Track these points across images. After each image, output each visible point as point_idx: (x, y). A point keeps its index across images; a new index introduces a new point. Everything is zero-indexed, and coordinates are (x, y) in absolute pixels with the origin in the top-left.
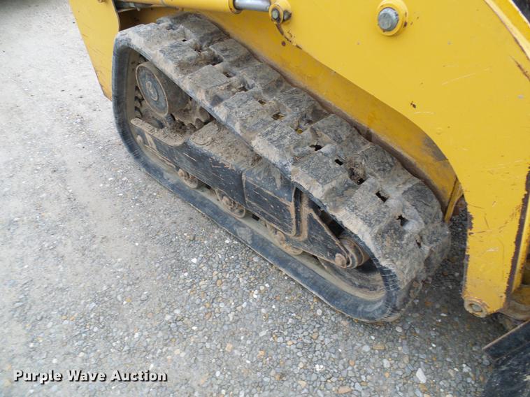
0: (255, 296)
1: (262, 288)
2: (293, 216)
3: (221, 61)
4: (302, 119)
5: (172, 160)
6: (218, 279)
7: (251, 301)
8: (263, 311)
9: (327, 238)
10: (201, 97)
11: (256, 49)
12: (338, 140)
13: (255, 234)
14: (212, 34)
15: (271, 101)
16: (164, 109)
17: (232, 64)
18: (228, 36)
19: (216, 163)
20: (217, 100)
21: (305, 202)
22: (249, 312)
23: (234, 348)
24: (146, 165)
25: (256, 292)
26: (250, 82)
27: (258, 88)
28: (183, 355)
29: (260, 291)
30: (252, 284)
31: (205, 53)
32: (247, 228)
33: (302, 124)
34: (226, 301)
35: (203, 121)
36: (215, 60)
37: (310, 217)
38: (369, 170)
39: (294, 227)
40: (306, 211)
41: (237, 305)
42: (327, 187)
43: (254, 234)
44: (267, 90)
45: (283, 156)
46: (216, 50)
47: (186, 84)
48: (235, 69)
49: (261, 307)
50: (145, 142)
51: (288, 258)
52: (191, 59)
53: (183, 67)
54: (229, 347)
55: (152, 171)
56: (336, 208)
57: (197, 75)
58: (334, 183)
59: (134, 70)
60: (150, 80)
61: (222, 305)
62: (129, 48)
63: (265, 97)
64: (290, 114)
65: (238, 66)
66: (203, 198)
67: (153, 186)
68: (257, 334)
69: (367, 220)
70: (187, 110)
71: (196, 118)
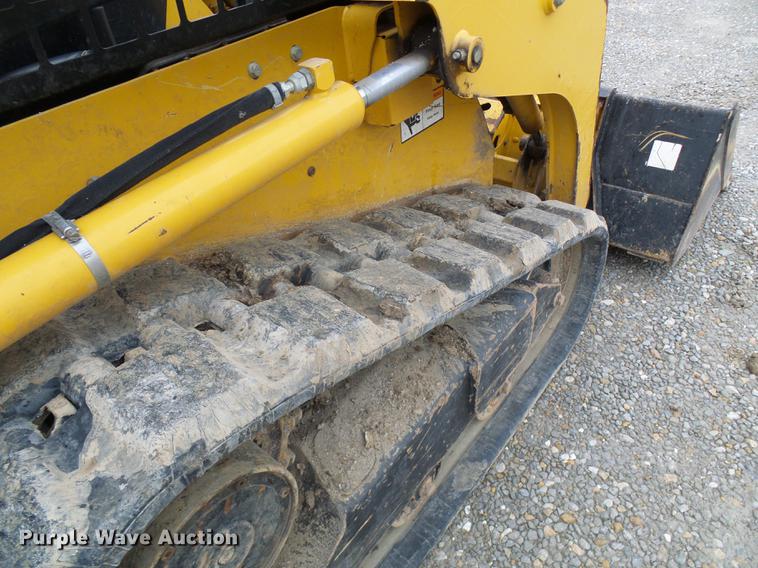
0: (573, 457)
1: (555, 450)
6: (562, 520)
7: (583, 461)
8: (593, 443)
13: (467, 455)
22: (602, 461)
23: (668, 471)
25: (565, 457)
29: (561, 452)
30: (554, 464)
32: (455, 472)
41: (598, 480)
43: (468, 459)
49: (588, 447)
51: (508, 403)
54: (670, 478)
61: (609, 503)
68: (632, 445)
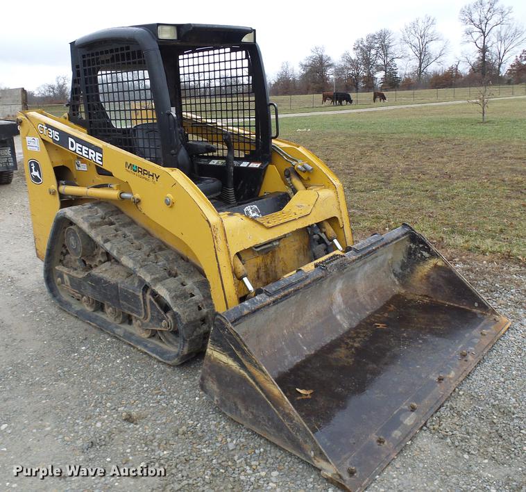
0: (118, 362)
2: (142, 303)
3: (114, 224)
4: (152, 251)
5: (79, 291)
8: (121, 367)
9: (159, 312)
10: (99, 240)
11: (136, 220)
12: (167, 260)
14: (113, 211)
15: (137, 243)
16: (79, 253)
17: (120, 226)
18: (122, 213)
19: (106, 282)
20: (107, 241)
21: (149, 293)
23: (98, 381)
24: (60, 301)
25: (120, 360)
26: (128, 234)
27: (132, 237)
28: (65, 385)
30: (118, 357)
31: (107, 220)
32: (122, 329)
33: (151, 254)
34: (98, 364)
35: (103, 261)
36: (111, 224)
37: (150, 300)
38: (179, 272)
39: (143, 310)
40: (148, 297)
41: (105, 365)
42: (153, 277)
43: (126, 331)
44: (137, 238)
45: (135, 264)
46: (112, 219)
47: (92, 234)
48: (121, 228)
50: (63, 282)
51: (144, 340)
52: (97, 222)
53: (93, 226)
54: (95, 381)
55: (63, 306)
56: (155, 285)
57: (99, 229)
58: (157, 276)
59: (64, 232)
60: (73, 236)
62: (65, 218)
63: (135, 241)
64: (146, 248)
65: (124, 227)
66: (97, 316)
67: (62, 316)
69: (169, 290)
70: (93, 256)
71: (98, 260)
